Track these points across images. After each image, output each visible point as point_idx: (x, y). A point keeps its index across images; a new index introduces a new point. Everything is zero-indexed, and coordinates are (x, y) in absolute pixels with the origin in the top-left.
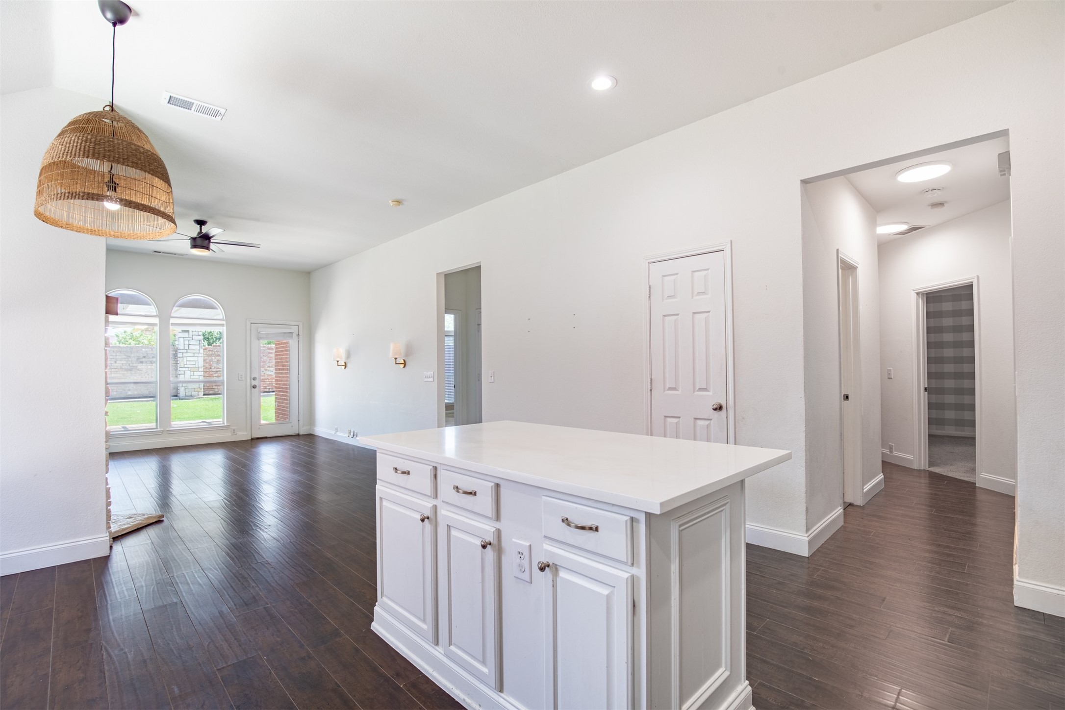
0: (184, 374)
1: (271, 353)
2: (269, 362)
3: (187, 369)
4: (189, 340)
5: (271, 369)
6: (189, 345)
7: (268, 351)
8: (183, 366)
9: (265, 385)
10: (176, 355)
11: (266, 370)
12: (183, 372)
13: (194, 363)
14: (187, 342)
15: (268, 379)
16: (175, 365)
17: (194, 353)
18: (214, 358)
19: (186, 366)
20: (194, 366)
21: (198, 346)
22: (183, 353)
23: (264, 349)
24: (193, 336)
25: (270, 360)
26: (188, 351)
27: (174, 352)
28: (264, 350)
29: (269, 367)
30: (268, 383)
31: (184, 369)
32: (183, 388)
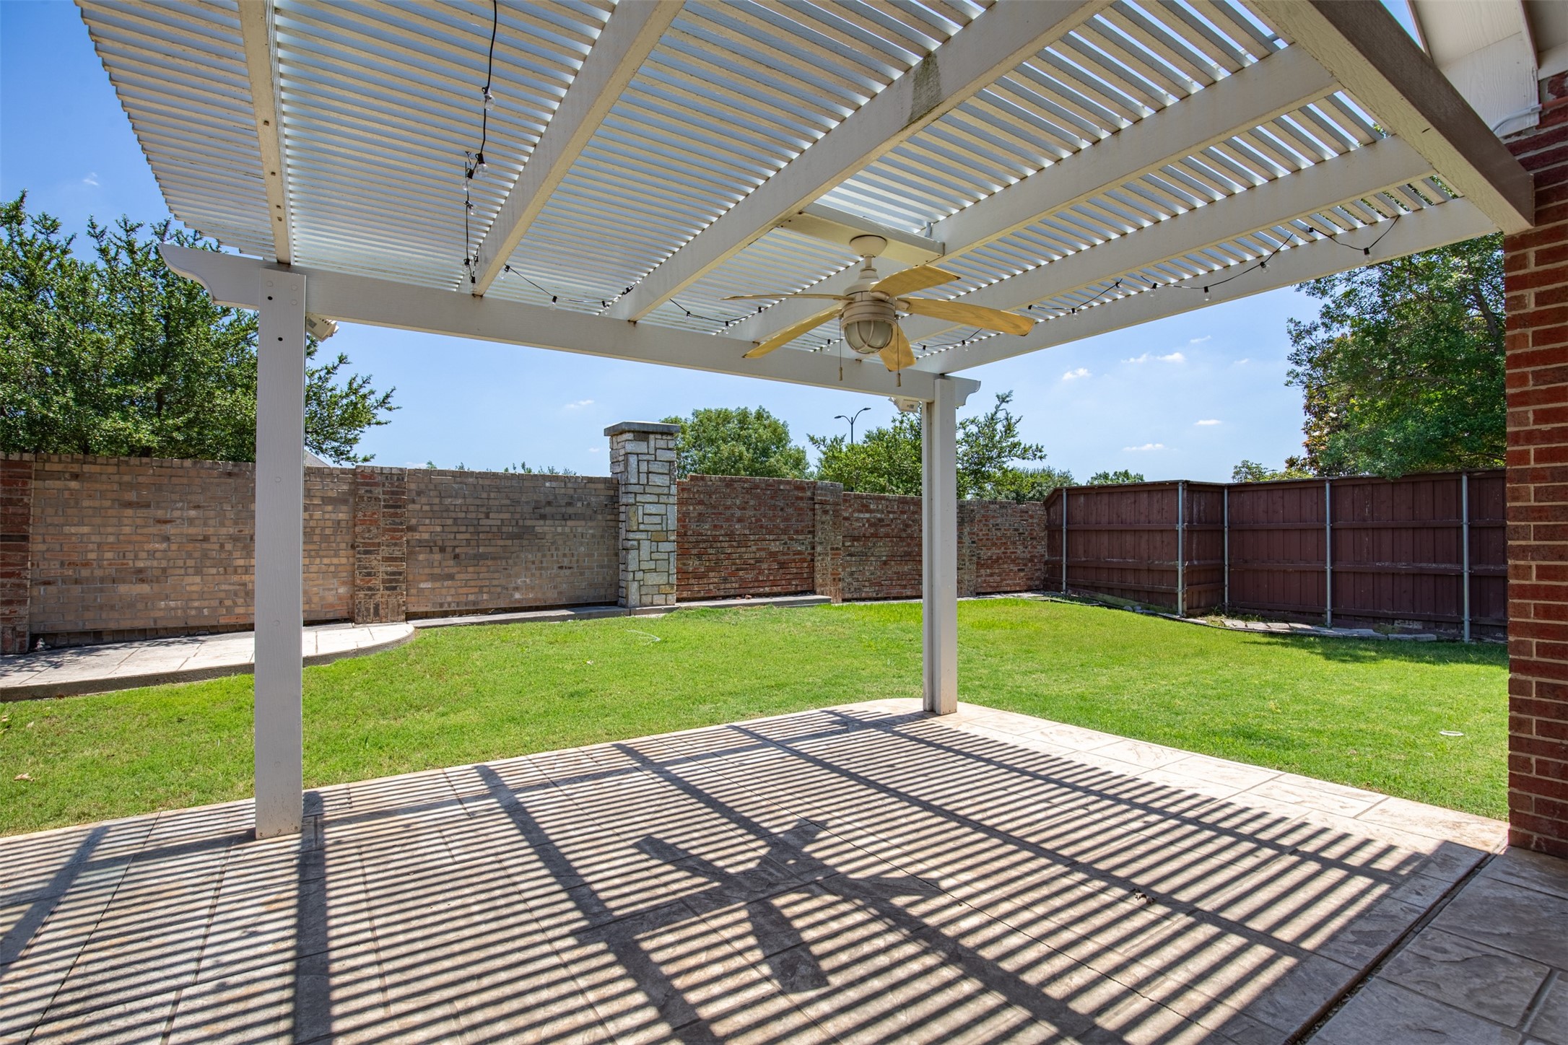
0: (639, 549)
1: (801, 499)
2: (797, 521)
3: (643, 536)
4: (648, 461)
5: (800, 537)
6: (649, 473)
7: (796, 493)
8: (635, 528)
9: (788, 577)
10: (615, 499)
11: (792, 539)
12: (635, 543)
13: (657, 520)
14: (644, 467)
15: (794, 561)
16: (611, 524)
17: (658, 495)
18: (691, 508)
19: (642, 527)
20: (659, 528)
21: (667, 478)
22: (636, 494)
23: (788, 487)
24: (656, 449)
25: (799, 515)
26: (648, 490)
27: (612, 493)
28: (789, 491)
29: (797, 532)
30: (795, 571)
31: (638, 536)
32: (635, 585)
